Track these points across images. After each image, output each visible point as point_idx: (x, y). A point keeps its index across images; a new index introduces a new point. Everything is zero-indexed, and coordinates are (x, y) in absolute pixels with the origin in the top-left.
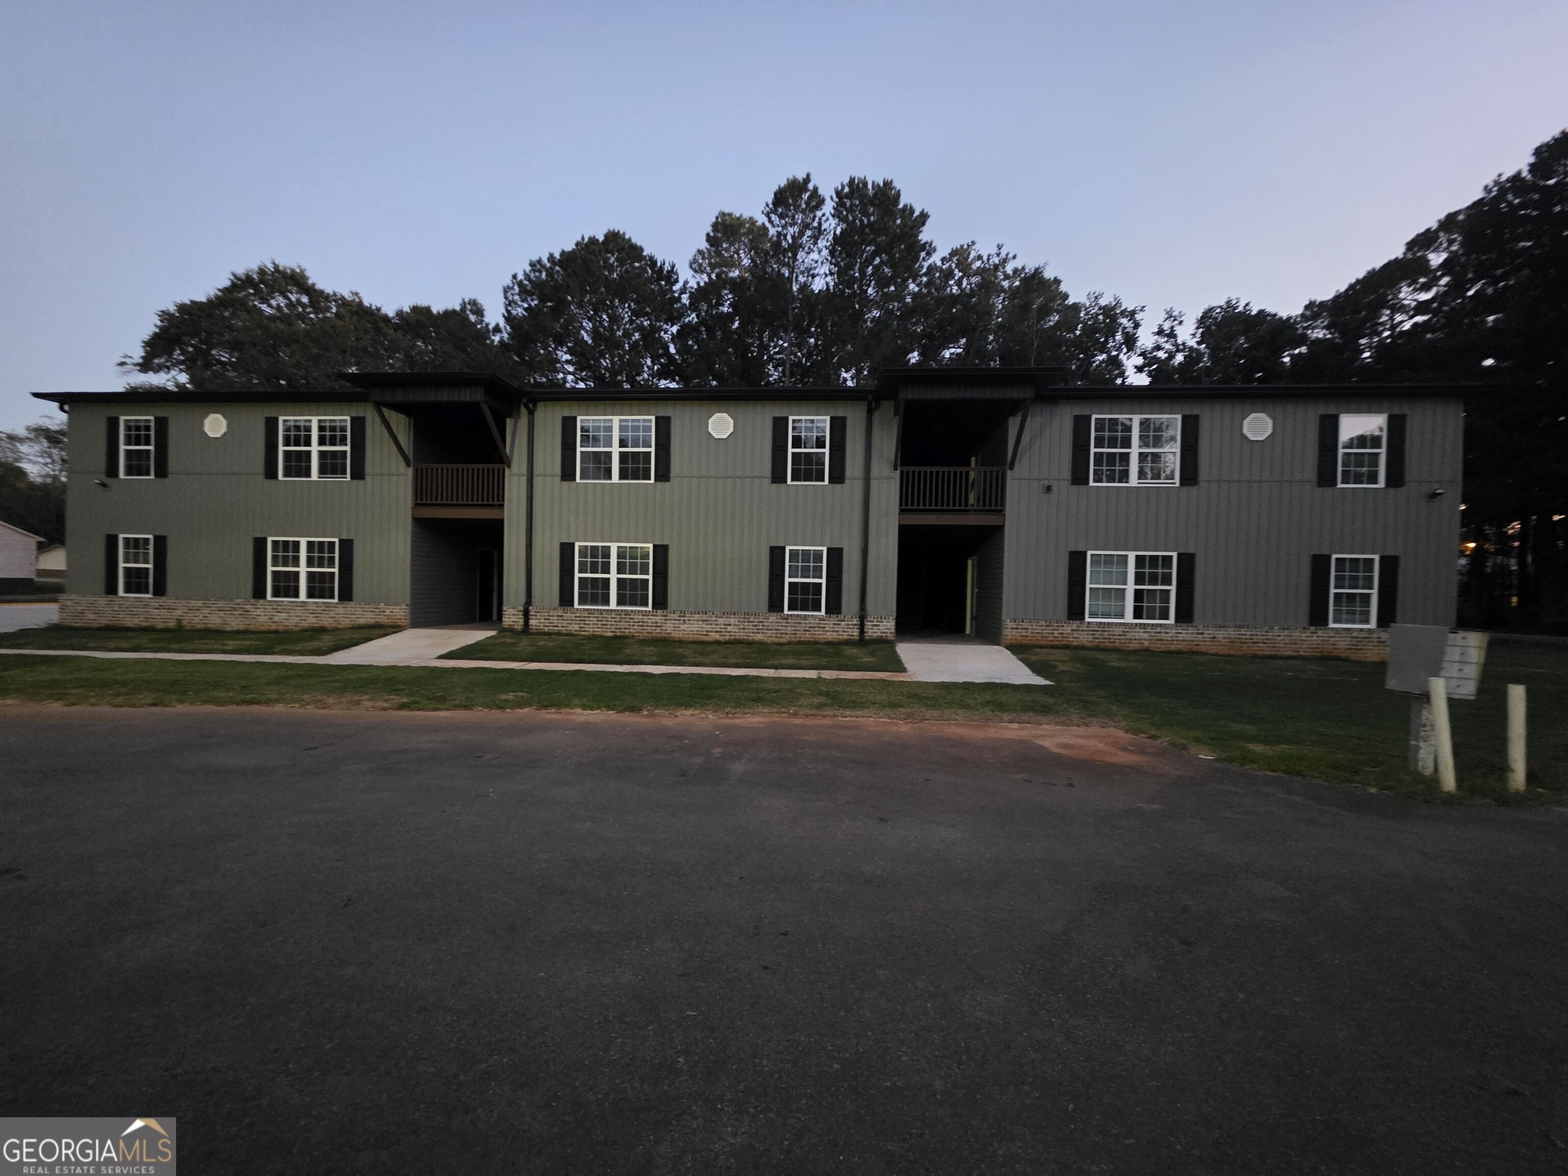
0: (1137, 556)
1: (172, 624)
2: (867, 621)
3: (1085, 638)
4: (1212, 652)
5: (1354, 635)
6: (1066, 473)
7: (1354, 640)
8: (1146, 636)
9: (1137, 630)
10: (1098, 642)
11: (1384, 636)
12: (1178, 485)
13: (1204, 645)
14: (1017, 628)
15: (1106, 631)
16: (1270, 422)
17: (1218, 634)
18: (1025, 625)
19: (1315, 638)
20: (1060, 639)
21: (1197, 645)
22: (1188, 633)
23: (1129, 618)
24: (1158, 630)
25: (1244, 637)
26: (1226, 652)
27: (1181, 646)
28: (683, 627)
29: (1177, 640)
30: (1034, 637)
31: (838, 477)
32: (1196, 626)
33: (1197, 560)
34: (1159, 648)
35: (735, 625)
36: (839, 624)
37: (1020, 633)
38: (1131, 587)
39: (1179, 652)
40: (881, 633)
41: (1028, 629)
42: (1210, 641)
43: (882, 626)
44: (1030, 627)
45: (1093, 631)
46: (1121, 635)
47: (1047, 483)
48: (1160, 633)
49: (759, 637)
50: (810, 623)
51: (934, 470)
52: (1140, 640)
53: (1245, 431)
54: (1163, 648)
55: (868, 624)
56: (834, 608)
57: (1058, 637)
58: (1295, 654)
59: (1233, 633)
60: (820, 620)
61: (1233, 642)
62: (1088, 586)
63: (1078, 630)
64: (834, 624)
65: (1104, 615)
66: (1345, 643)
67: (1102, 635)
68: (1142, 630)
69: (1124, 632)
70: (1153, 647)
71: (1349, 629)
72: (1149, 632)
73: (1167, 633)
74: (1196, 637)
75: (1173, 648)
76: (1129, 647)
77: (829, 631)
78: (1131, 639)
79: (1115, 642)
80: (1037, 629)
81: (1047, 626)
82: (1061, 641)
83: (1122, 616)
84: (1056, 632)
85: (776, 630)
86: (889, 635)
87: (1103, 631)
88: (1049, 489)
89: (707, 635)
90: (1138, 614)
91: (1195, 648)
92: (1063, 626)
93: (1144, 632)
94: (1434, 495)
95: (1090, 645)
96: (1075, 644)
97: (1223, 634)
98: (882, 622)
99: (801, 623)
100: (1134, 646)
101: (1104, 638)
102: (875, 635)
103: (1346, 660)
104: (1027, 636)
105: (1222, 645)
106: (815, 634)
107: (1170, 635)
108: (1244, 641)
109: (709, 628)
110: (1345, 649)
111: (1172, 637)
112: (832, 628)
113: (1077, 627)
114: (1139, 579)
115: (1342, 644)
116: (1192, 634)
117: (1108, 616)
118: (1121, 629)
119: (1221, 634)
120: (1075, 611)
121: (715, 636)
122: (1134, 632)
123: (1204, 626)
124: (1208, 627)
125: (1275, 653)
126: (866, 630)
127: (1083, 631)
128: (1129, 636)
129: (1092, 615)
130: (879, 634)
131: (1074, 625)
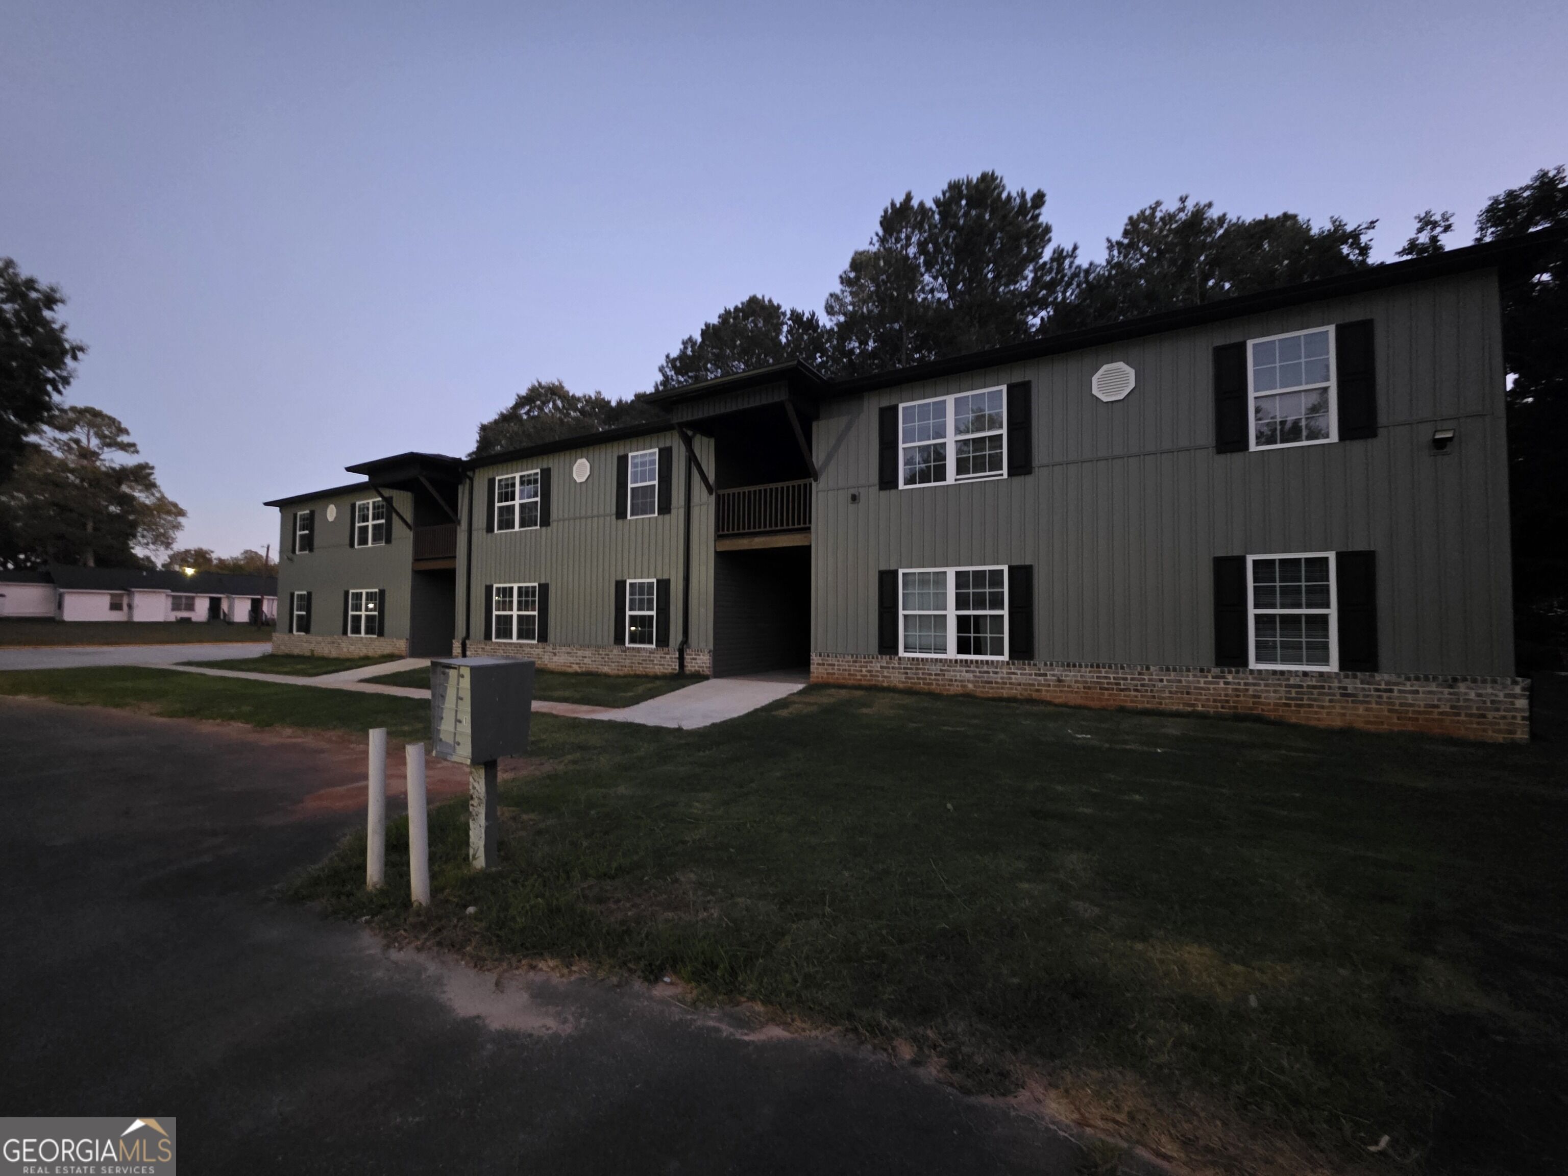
0: (957, 573)
1: (308, 654)
2: (687, 655)
3: (896, 678)
4: (1057, 701)
5: (1292, 682)
6: (874, 478)
7: (1293, 691)
8: (970, 676)
9: (958, 668)
10: (911, 683)
11: (1353, 684)
12: (1005, 476)
13: (1047, 691)
14: (823, 664)
15: (920, 669)
16: (1131, 372)
17: (1066, 676)
18: (831, 660)
19: (1222, 685)
20: (869, 678)
21: (1038, 691)
22: (1025, 674)
23: (952, 653)
24: (985, 668)
25: (1105, 681)
26: (1079, 701)
27: (1015, 692)
28: (555, 659)
29: (1010, 684)
30: (841, 674)
31: (665, 508)
32: (1035, 665)
33: (1036, 576)
34: (988, 692)
35: (589, 657)
36: (665, 658)
37: (826, 669)
38: (951, 614)
39: (1012, 700)
40: (699, 667)
41: (834, 665)
42: (1055, 686)
43: (700, 659)
44: (836, 663)
45: (905, 668)
46: (939, 675)
47: (853, 491)
48: (988, 672)
49: (606, 669)
50: (643, 656)
51: (746, 491)
52: (961, 681)
53: (1095, 392)
54: (991, 693)
55: (687, 658)
56: (663, 641)
57: (866, 676)
58: (1190, 709)
59: (1089, 675)
60: (651, 653)
61: (1089, 688)
62: (901, 613)
63: (888, 668)
64: (661, 657)
65: (923, 649)
66: (1278, 695)
67: (916, 674)
68: (964, 669)
69: (941, 670)
70: (979, 692)
71: (1282, 673)
72: (973, 672)
73: (996, 673)
74: (1035, 680)
75: (1005, 693)
76: (949, 690)
77: (657, 664)
78: (951, 680)
79: (932, 684)
80: (845, 665)
81: (854, 662)
82: (869, 680)
83: (944, 650)
84: (864, 670)
85: (618, 662)
86: (705, 669)
87: (917, 669)
88: (854, 498)
89: (570, 667)
90: (963, 647)
91: (1035, 695)
92: (871, 662)
93: (967, 672)
94: (1440, 444)
95: (901, 686)
96: (885, 684)
97: (1075, 676)
98: (699, 655)
99: (636, 656)
100: (955, 689)
101: (918, 678)
102: (693, 669)
103: (1279, 723)
104: (834, 674)
105: (1072, 692)
106: (647, 668)
107: (1000, 675)
108: (1106, 686)
109: (572, 660)
110: (1276, 704)
111: (1002, 678)
112: (660, 661)
113: (887, 663)
114: (961, 602)
115: (1271, 697)
116: (1031, 675)
117: (926, 649)
118: (939, 666)
119: (1070, 676)
120: (888, 645)
121: (576, 668)
122: (954, 671)
123: (1046, 664)
124: (1051, 665)
125: (1154, 706)
126: (686, 664)
127: (893, 668)
128: (948, 675)
129: (907, 648)
130: (697, 668)
131: (884, 660)
